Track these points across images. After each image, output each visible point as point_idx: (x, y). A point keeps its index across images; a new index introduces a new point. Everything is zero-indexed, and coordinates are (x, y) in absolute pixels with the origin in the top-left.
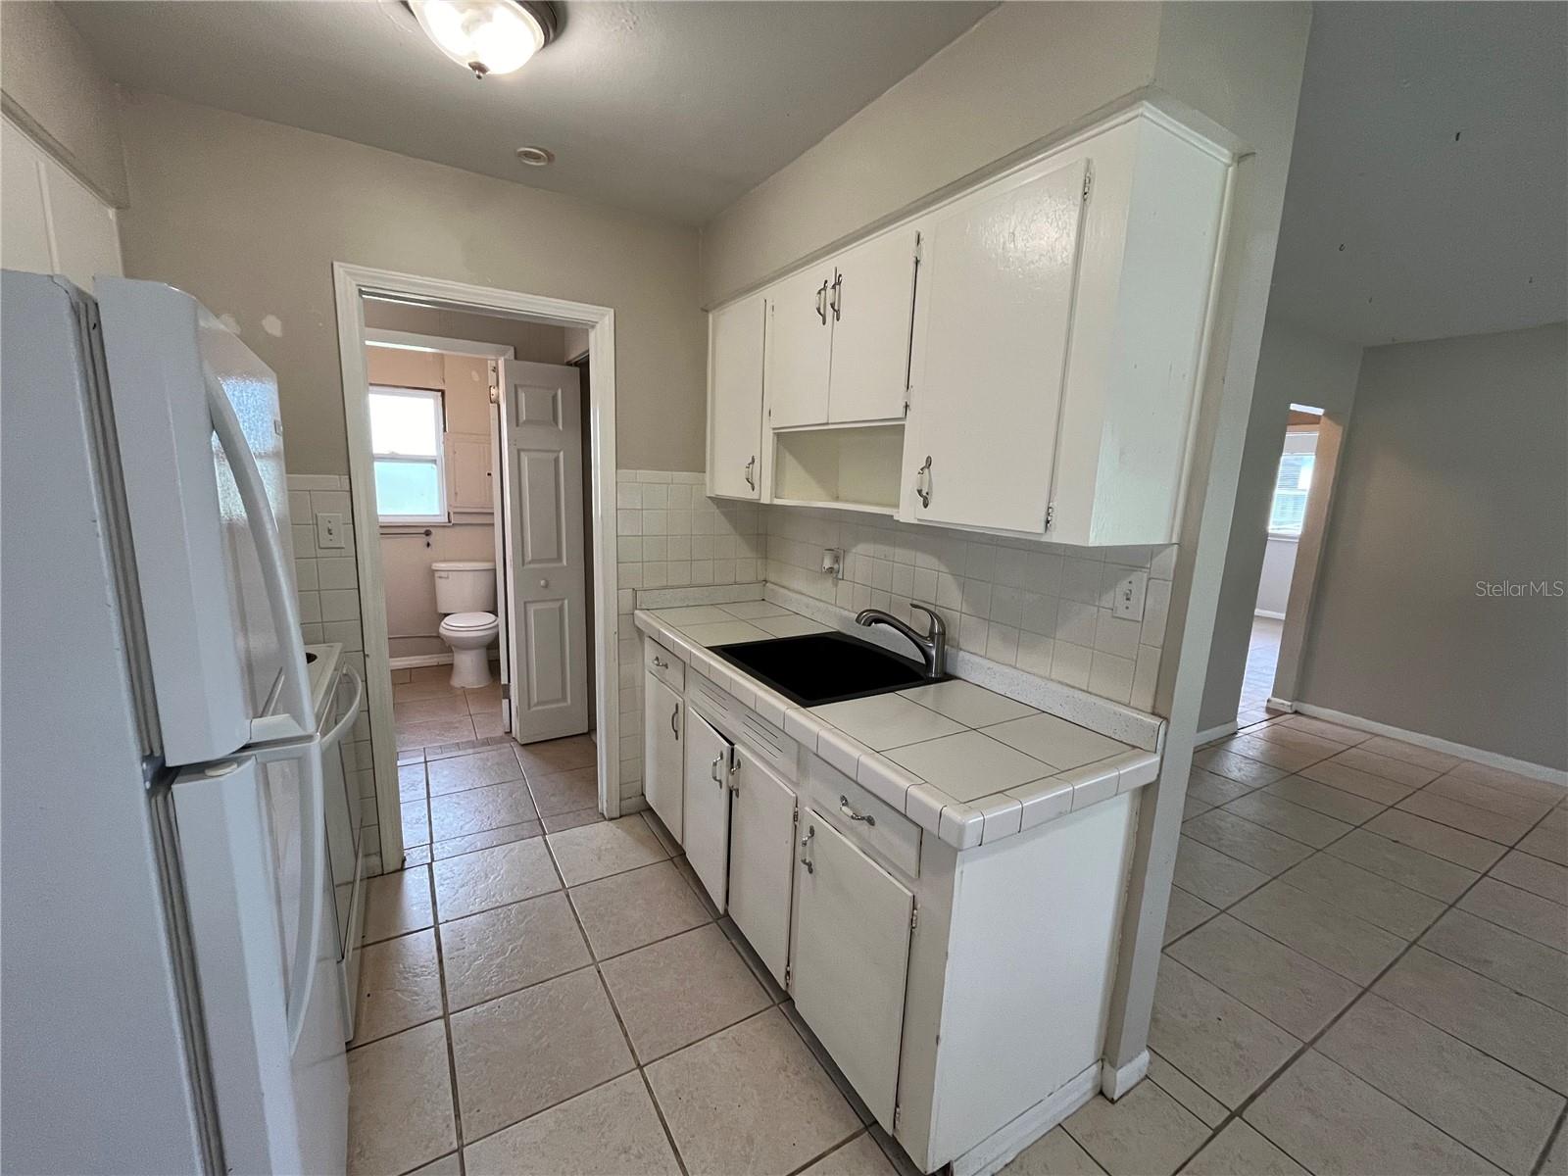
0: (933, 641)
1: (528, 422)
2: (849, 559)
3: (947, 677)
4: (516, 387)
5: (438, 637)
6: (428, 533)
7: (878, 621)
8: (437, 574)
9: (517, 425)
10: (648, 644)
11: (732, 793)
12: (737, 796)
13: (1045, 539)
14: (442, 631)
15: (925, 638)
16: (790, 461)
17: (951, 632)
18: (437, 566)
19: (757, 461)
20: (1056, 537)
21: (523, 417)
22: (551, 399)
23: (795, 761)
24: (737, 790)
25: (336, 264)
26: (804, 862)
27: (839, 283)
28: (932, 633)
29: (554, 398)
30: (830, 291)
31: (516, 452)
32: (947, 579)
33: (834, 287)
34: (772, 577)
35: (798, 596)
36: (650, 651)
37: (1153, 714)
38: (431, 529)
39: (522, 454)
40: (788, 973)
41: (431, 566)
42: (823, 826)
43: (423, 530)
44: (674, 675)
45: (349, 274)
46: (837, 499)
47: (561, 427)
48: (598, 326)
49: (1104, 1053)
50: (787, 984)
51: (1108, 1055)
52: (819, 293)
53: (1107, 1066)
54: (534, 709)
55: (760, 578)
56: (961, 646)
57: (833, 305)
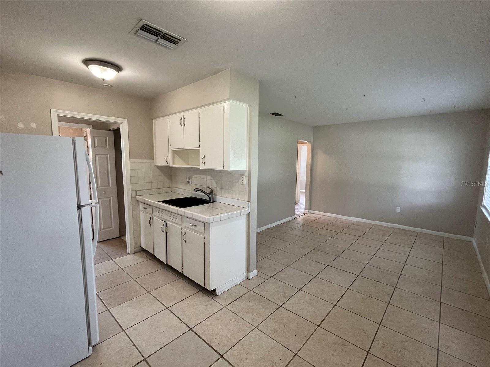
0: (210, 194)
1: (98, 146)
2: (193, 179)
3: (214, 202)
4: (94, 137)
7: (198, 191)
9: (95, 147)
10: (141, 204)
11: (167, 233)
12: (168, 234)
13: (224, 170)
15: (209, 194)
16: (176, 156)
17: (215, 192)
19: (168, 156)
20: (225, 169)
21: (96, 145)
22: (105, 140)
23: (181, 220)
24: (168, 232)
25: (51, 110)
26: (184, 240)
27: (184, 119)
28: (210, 193)
29: (106, 140)
30: (183, 121)
31: (94, 155)
32: (213, 181)
33: (183, 120)
34: (173, 186)
35: (181, 190)
36: (141, 206)
37: (248, 201)
39: (96, 156)
40: (182, 268)
42: (187, 231)
44: (149, 210)
45: (55, 112)
46: (189, 165)
47: (108, 148)
48: (123, 124)
49: (247, 271)
50: (182, 271)
51: (248, 271)
52: (180, 120)
53: (248, 273)
55: (171, 186)
56: (217, 195)
57: (183, 123)
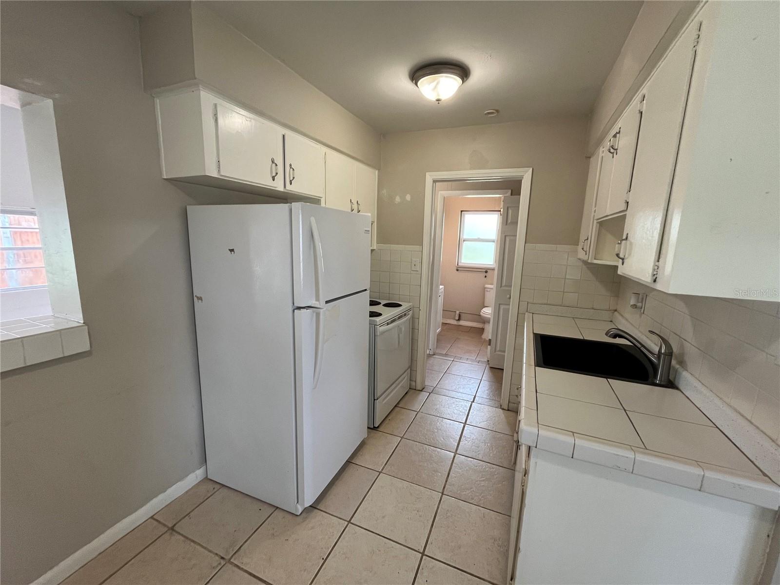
0: (658, 359)
1: (511, 223)
3: (671, 384)
5: (480, 315)
6: (486, 272)
7: (620, 336)
8: (486, 290)
9: (506, 224)
14: (481, 314)
15: (653, 355)
16: (609, 238)
18: (487, 286)
19: (589, 239)
21: (509, 221)
25: (426, 173)
27: (619, 133)
28: (660, 352)
30: (613, 139)
31: (504, 237)
32: (688, 321)
33: (615, 136)
35: (625, 321)
38: (488, 270)
39: (507, 237)
41: (484, 286)
43: (484, 270)
45: (431, 176)
48: (524, 177)
52: (611, 140)
54: (497, 353)
55: (612, 308)
57: (612, 147)
